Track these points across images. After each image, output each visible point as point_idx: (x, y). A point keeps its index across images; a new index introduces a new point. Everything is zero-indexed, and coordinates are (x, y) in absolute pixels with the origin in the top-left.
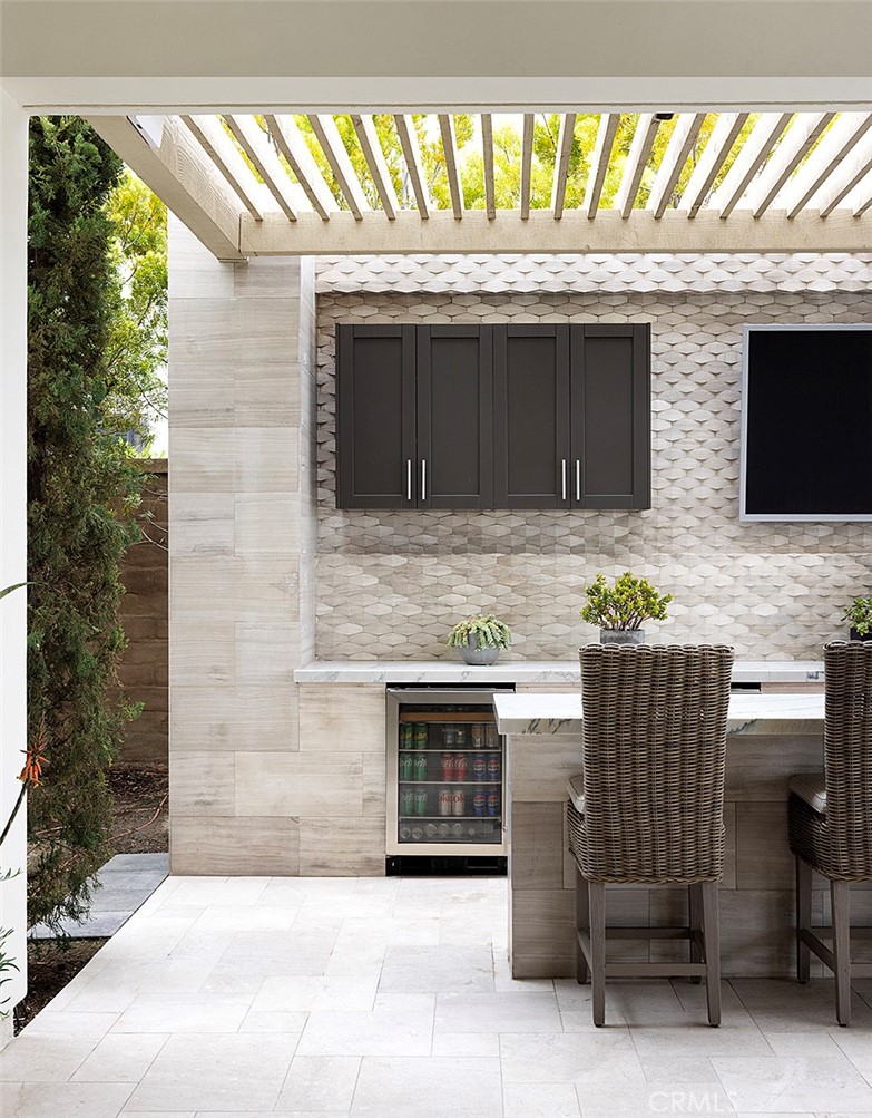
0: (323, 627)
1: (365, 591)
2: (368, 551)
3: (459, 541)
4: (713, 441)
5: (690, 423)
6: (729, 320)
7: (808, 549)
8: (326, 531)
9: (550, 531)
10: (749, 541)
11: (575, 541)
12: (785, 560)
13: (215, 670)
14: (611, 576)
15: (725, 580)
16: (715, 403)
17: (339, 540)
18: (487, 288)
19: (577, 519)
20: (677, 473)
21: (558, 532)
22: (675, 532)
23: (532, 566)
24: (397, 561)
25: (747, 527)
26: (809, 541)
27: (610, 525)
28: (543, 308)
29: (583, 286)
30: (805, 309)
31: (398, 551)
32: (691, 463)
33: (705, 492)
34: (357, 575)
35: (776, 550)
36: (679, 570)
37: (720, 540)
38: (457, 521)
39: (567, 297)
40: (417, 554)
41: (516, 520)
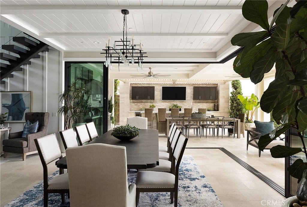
0: (131, 108)
1: (133, 106)
3: (141, 102)
4: (160, 95)
5: (158, 93)
6: (161, 86)
8: (131, 101)
10: (162, 102)
12: (165, 103)
13: (123, 111)
14: (151, 105)
15: (160, 105)
16: (160, 92)
18: (143, 83)
19: (150, 100)
20: (157, 97)
21: (148, 101)
22: (157, 101)
23: (146, 104)
24: (136, 103)
26: (167, 102)
27: (152, 101)
30: (167, 85)
33: (159, 98)
34: (133, 104)
36: (157, 104)
37: (160, 102)
38: (141, 100)
39: (149, 84)
41: (145, 100)
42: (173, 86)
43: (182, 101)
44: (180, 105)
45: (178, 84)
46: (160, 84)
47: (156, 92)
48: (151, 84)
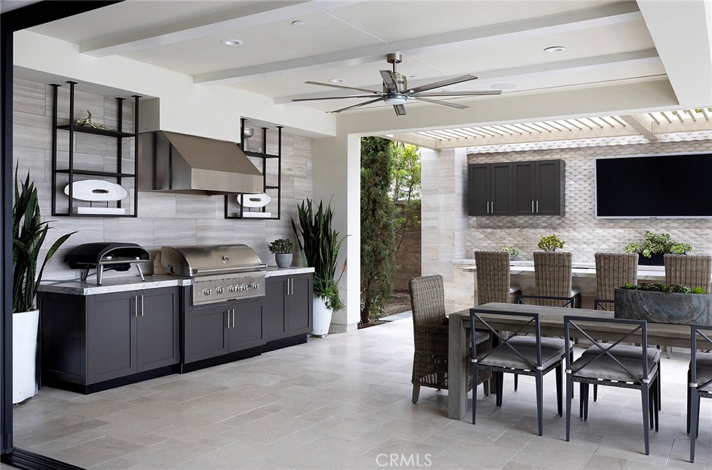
0: (469, 249)
1: (480, 239)
2: (482, 227)
3: (509, 225)
4: (589, 193)
5: (581, 188)
7: (621, 228)
8: (471, 222)
9: (536, 222)
10: (599, 224)
11: (544, 225)
12: (612, 231)
13: (433, 260)
14: (547, 234)
15: (590, 237)
16: (589, 181)
17: (475, 224)
18: (515, 150)
19: (545, 218)
20: (577, 203)
21: (539, 222)
22: (576, 222)
23: (530, 232)
24: (490, 230)
25: (601, 220)
26: (621, 225)
27: (555, 220)
28: (535, 154)
29: (545, 148)
30: (620, 150)
31: (491, 227)
32: (582, 200)
33: (586, 209)
34: (479, 234)
35: (610, 228)
36: (575, 234)
37: (592, 225)
38: (509, 219)
39: (541, 151)
40: (495, 228)
41: (526, 219)
42: (651, 151)
43: (697, 221)
44: (686, 237)
45: (674, 143)
46: (590, 148)
47: (572, 182)
48: (551, 151)
